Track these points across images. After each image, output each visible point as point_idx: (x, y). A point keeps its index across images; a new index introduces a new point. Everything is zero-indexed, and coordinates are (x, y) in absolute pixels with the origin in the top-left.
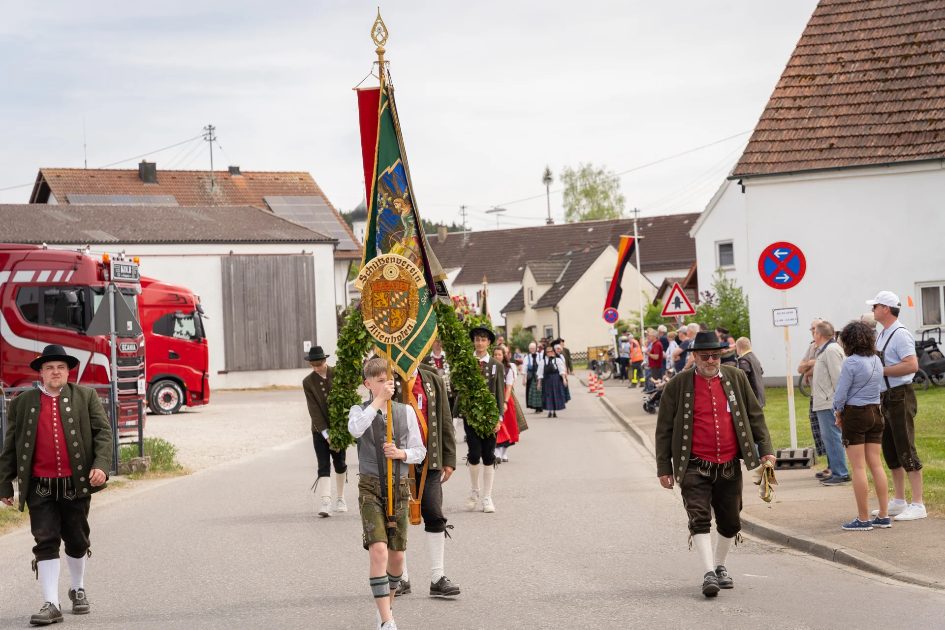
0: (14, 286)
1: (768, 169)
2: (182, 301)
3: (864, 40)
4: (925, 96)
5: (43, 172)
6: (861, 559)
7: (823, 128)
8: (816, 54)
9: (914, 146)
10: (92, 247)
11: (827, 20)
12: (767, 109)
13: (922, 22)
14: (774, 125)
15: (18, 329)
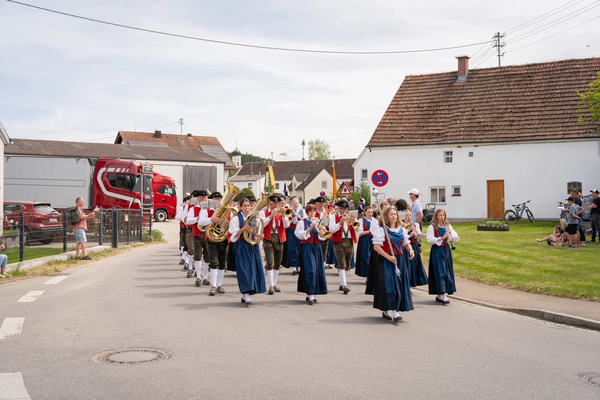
0: (107, 173)
1: (380, 144)
2: (168, 181)
3: (415, 100)
4: (436, 121)
5: (120, 132)
7: (399, 130)
8: (398, 104)
9: (431, 139)
10: (136, 160)
11: (403, 92)
12: (380, 123)
13: (436, 95)
14: (382, 129)
15: (108, 189)
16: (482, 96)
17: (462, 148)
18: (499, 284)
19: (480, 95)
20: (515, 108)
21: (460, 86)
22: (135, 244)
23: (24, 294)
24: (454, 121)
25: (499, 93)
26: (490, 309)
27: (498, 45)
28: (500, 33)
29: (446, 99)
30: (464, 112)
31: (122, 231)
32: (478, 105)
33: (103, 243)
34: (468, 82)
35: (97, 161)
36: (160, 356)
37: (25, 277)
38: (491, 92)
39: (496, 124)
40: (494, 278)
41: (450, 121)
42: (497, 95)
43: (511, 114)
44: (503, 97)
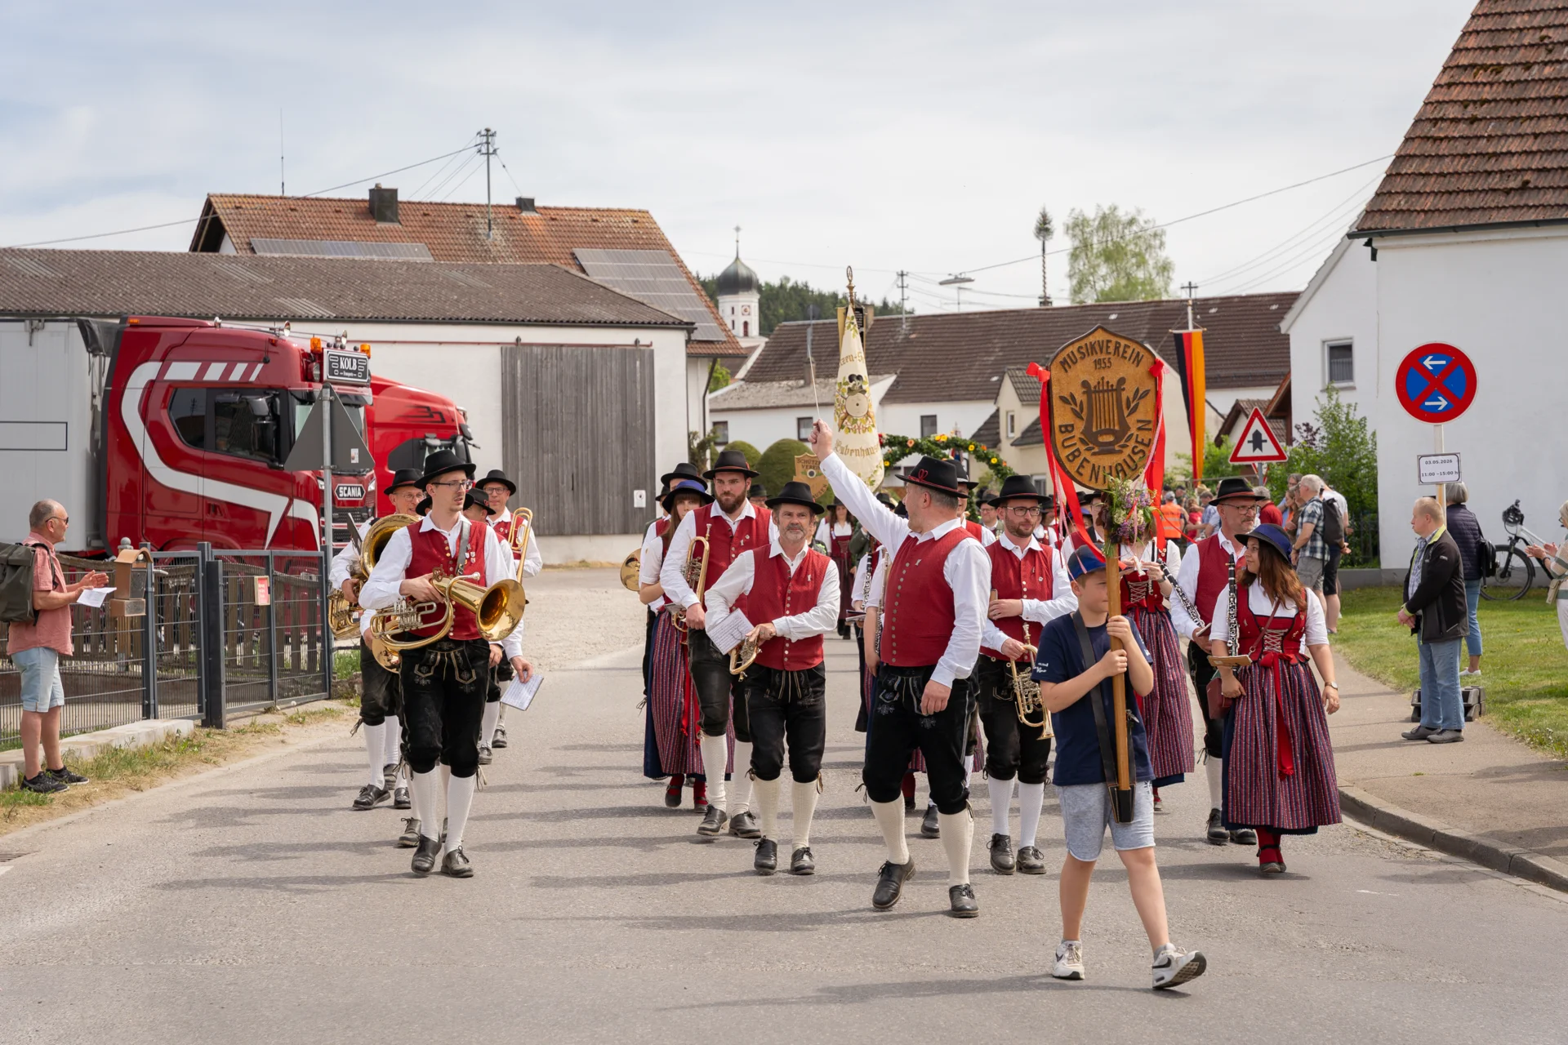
0: (167, 385)
1: (1418, 222)
2: (437, 418)
5: (212, 199)
6: (1556, 872)
7: (1510, 154)
8: (1504, 30)
10: (295, 326)
12: (1418, 121)
14: (1429, 149)
15: (172, 458)
22: (301, 709)
31: (240, 649)
33: (160, 708)
35: (118, 333)
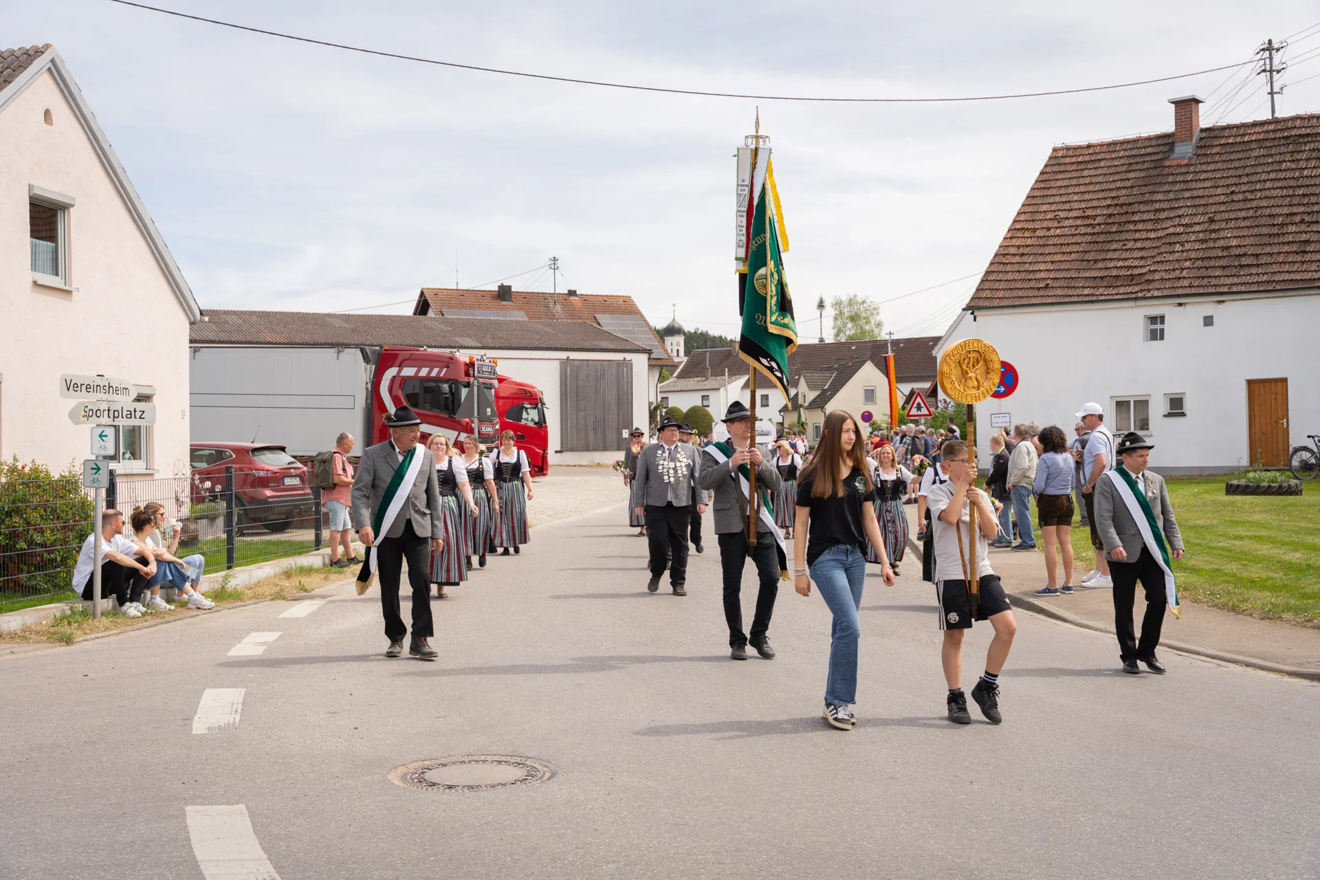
0: (401, 378)
1: (996, 303)
2: (529, 394)
3: (1076, 201)
4: (1125, 248)
5: (424, 291)
6: (1049, 609)
7: (1041, 271)
8: (1037, 212)
9: (1114, 287)
10: (461, 351)
11: (1047, 185)
12: (996, 255)
13: (1124, 188)
14: (1001, 268)
16: (1233, 188)
17: (1188, 308)
18: (1284, 616)
19: (1228, 186)
20: (1313, 212)
21: (1179, 166)
23: (239, 639)
24: (1168, 246)
25: (1272, 180)
26: (1264, 673)
27: (1268, 68)
28: (1273, 42)
29: (1147, 197)
30: (1191, 225)
32: (1223, 208)
34: (1198, 156)
35: (379, 354)
36: (531, 774)
37: (240, 603)
38: (1254, 178)
39: (1268, 250)
40: (1271, 603)
41: (1157, 247)
42: (1268, 185)
43: (1303, 227)
44: (1281, 188)
